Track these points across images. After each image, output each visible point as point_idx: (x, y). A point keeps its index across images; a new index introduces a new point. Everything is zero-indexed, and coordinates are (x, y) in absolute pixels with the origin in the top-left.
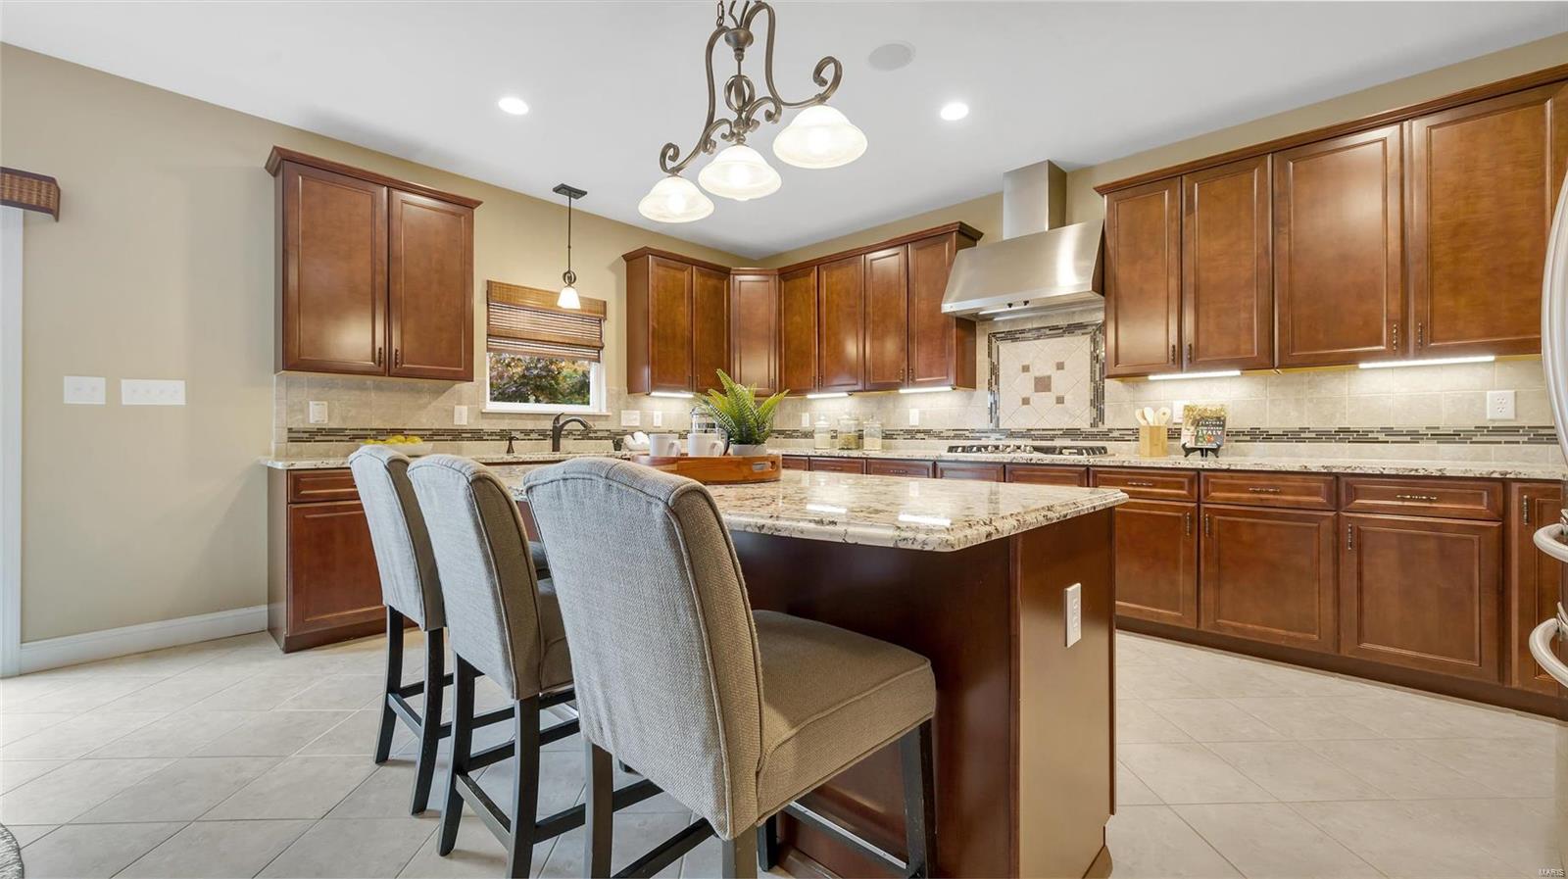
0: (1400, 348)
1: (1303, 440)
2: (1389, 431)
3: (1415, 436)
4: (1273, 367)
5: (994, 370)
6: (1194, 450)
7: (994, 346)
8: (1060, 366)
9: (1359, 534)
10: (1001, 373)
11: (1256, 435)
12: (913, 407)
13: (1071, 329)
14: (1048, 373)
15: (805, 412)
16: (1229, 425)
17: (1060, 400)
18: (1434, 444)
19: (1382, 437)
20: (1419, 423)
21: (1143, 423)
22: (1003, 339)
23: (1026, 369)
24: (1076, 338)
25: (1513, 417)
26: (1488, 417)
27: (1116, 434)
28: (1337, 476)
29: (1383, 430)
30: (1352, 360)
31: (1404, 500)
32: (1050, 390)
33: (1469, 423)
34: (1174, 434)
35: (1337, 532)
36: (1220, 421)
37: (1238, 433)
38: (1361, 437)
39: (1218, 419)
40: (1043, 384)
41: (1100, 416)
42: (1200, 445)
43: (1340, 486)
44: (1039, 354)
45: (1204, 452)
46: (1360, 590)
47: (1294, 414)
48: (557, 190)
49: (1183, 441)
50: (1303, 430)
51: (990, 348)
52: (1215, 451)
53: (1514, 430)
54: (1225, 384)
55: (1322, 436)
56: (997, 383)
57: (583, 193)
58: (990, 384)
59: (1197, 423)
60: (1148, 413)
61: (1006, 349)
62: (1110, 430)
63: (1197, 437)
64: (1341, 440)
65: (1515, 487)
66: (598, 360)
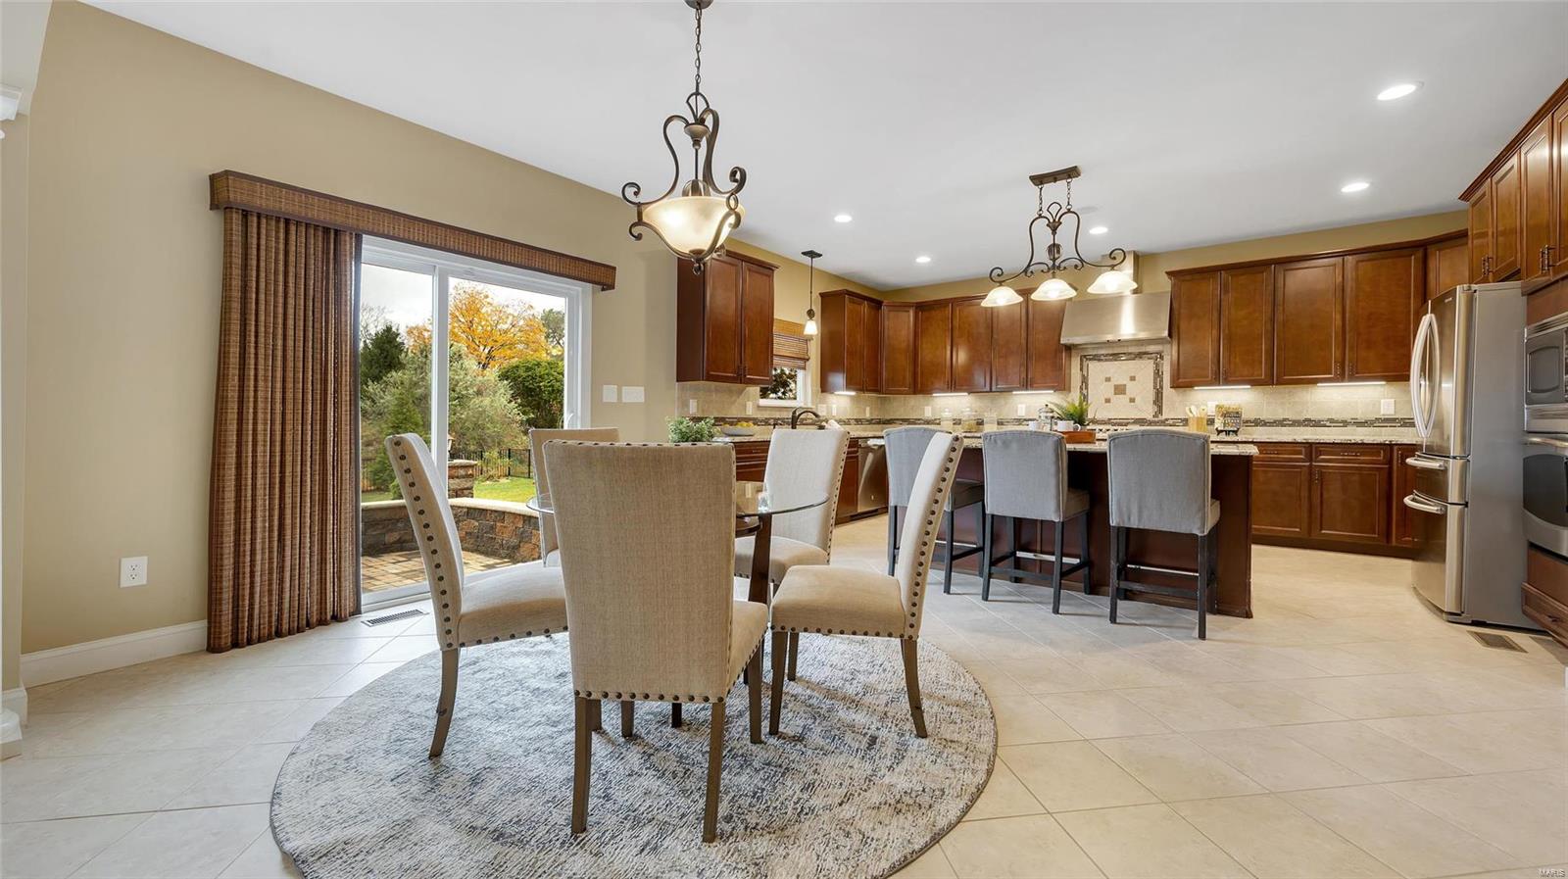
0: (1341, 377)
1: (1285, 426)
2: (1332, 421)
3: (1345, 423)
4: (1273, 384)
5: (1085, 380)
6: (1222, 431)
7: (1085, 364)
8: (1133, 379)
9: (1322, 474)
10: (1090, 382)
11: (1257, 423)
12: (1021, 403)
13: (1140, 355)
14: (1125, 383)
15: (927, 405)
16: (1244, 417)
17: (1132, 400)
18: (1355, 427)
19: (1328, 424)
20: (1347, 417)
21: (1191, 415)
22: (1090, 360)
23: (1108, 380)
24: (1144, 362)
25: (1393, 413)
26: (1382, 413)
27: (1171, 422)
28: (1311, 444)
29: (1328, 420)
30: (1314, 382)
31: (1344, 455)
32: (1125, 394)
33: (1372, 417)
34: (1211, 422)
35: (1311, 474)
36: (1237, 415)
37: (1247, 422)
38: (1317, 424)
39: (1237, 413)
40: (1120, 390)
41: (1160, 411)
42: (1226, 428)
43: (1312, 449)
44: (1119, 371)
45: (1228, 433)
46: (1322, 502)
47: (1280, 411)
48: (804, 253)
49: (1216, 426)
50: (1285, 420)
51: (1081, 365)
52: (1235, 432)
53: (1394, 420)
54: (1241, 393)
55: (1296, 423)
56: (1087, 388)
57: (820, 255)
58: (1081, 388)
59: (1224, 415)
60: (1193, 408)
61: (1094, 367)
62: (1167, 420)
63: (1225, 424)
64: (1306, 426)
65: (1396, 448)
66: (804, 369)
